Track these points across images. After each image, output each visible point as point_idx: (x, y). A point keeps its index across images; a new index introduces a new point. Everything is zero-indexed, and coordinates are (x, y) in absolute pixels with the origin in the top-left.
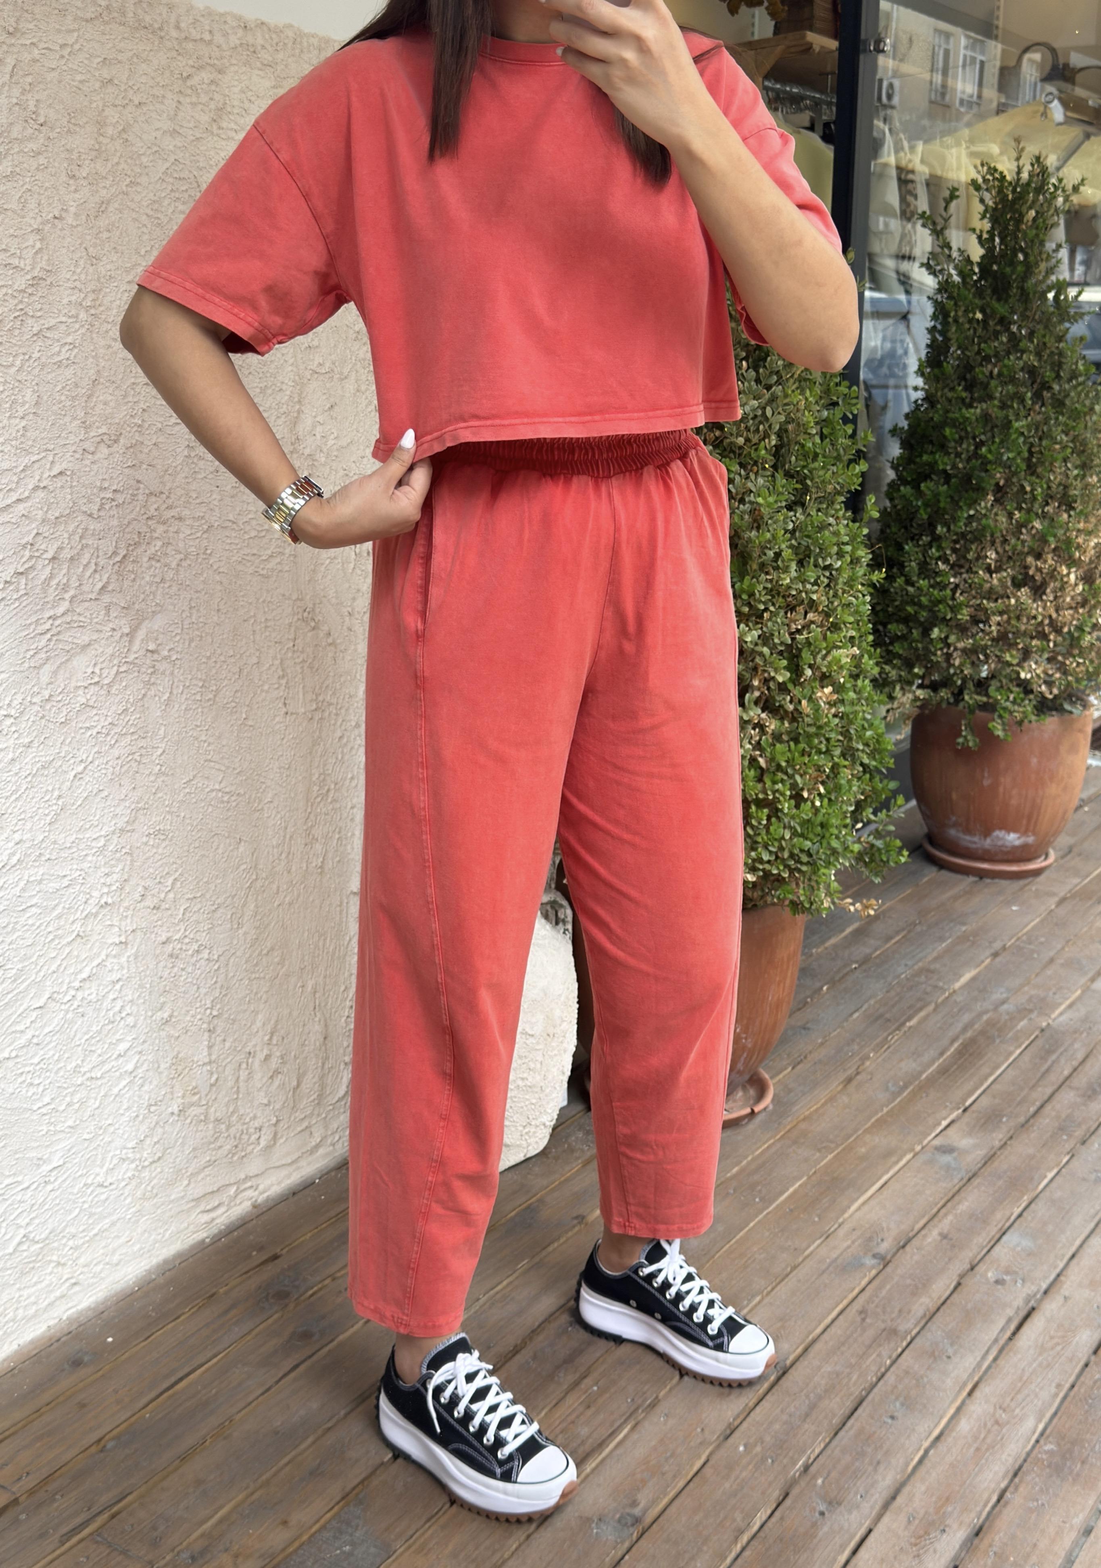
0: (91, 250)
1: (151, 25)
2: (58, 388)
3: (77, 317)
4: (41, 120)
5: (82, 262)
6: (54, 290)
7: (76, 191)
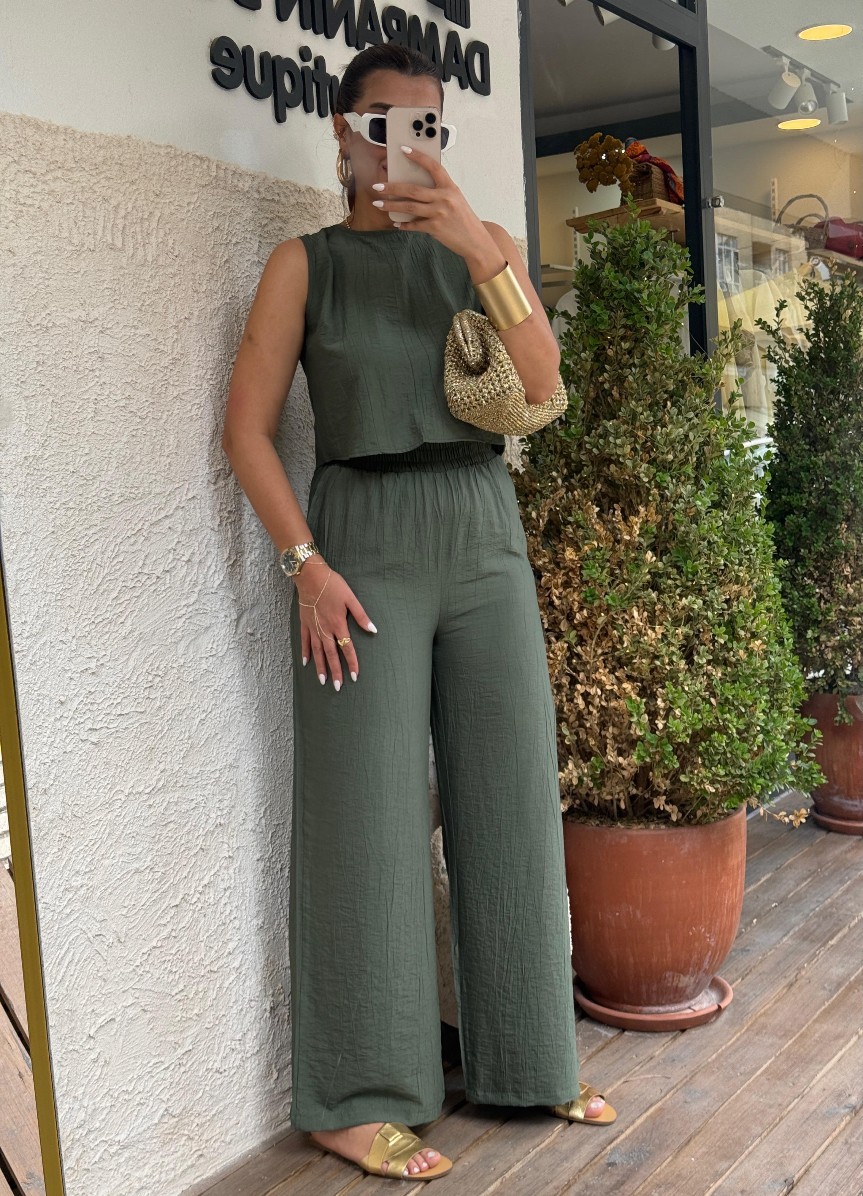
0: (208, 340)
1: (242, 189)
2: (191, 435)
3: (201, 385)
4: (176, 253)
5: (203, 348)
6: (185, 367)
7: (198, 301)
